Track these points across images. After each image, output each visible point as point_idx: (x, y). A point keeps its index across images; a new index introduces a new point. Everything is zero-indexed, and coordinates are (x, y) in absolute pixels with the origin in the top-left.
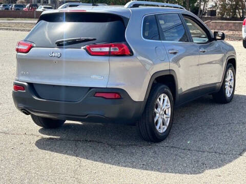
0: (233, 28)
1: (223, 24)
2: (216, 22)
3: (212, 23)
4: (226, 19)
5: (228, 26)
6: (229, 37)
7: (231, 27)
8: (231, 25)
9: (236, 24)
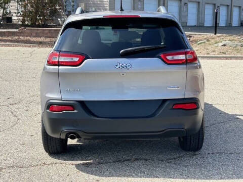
0: (49, 35)
1: (38, 32)
2: (31, 29)
3: (27, 29)
4: (39, 26)
5: (43, 33)
6: (48, 43)
7: (47, 34)
8: (46, 32)
9: (52, 31)
